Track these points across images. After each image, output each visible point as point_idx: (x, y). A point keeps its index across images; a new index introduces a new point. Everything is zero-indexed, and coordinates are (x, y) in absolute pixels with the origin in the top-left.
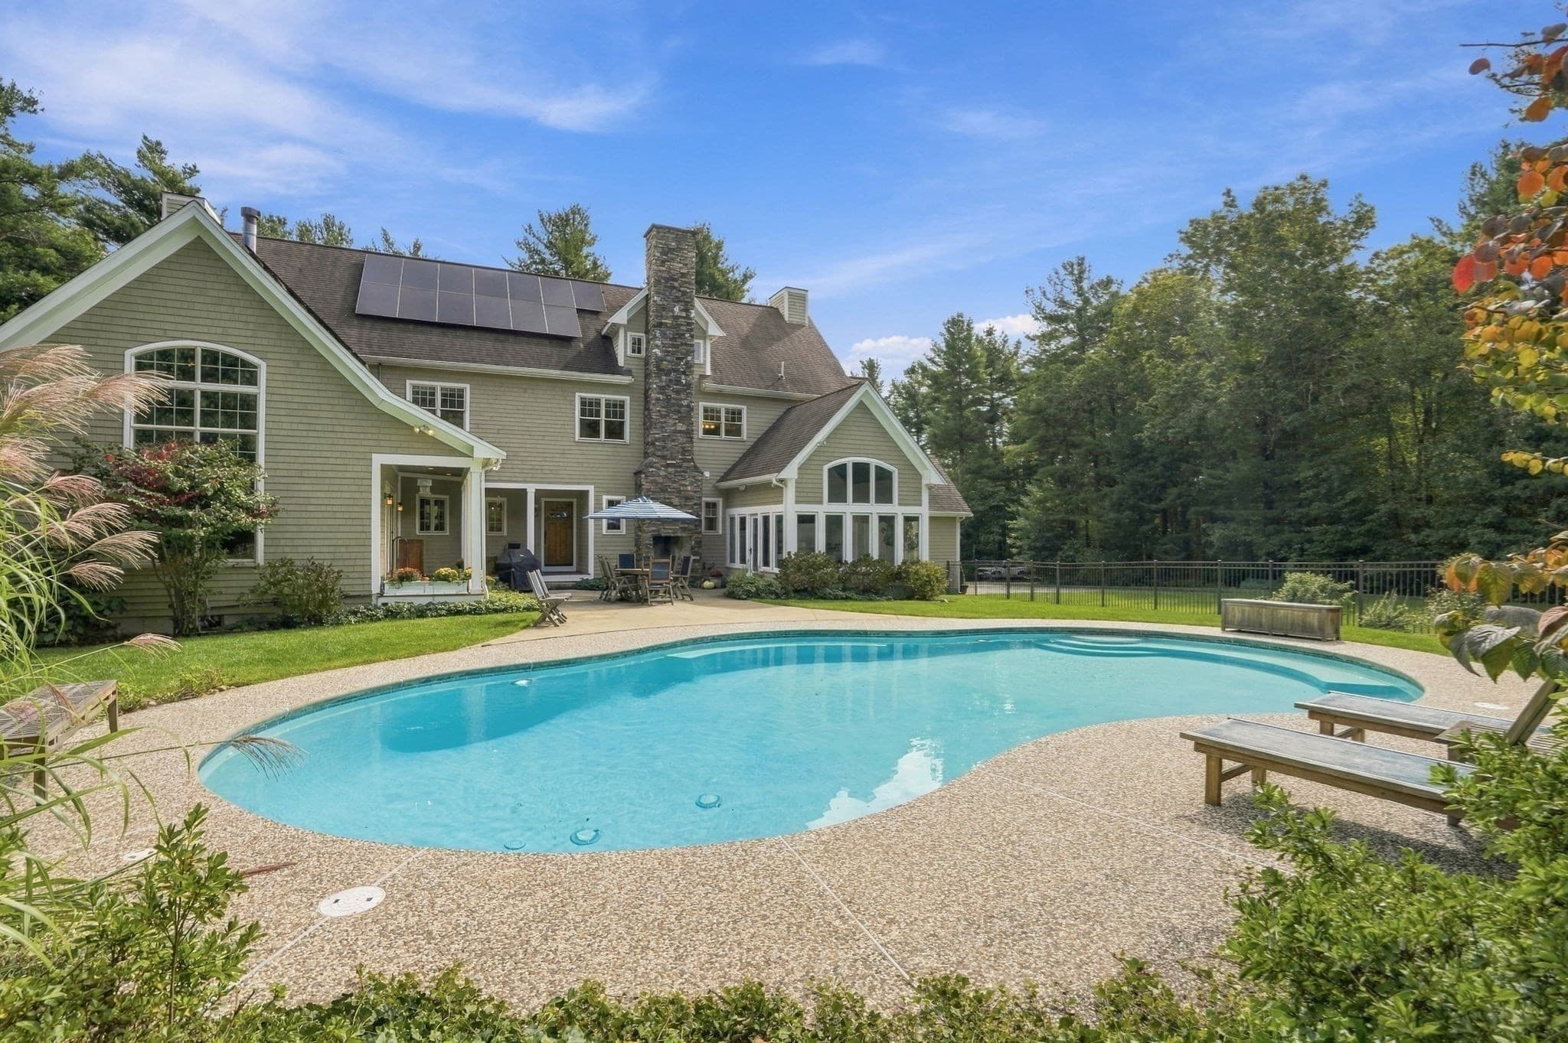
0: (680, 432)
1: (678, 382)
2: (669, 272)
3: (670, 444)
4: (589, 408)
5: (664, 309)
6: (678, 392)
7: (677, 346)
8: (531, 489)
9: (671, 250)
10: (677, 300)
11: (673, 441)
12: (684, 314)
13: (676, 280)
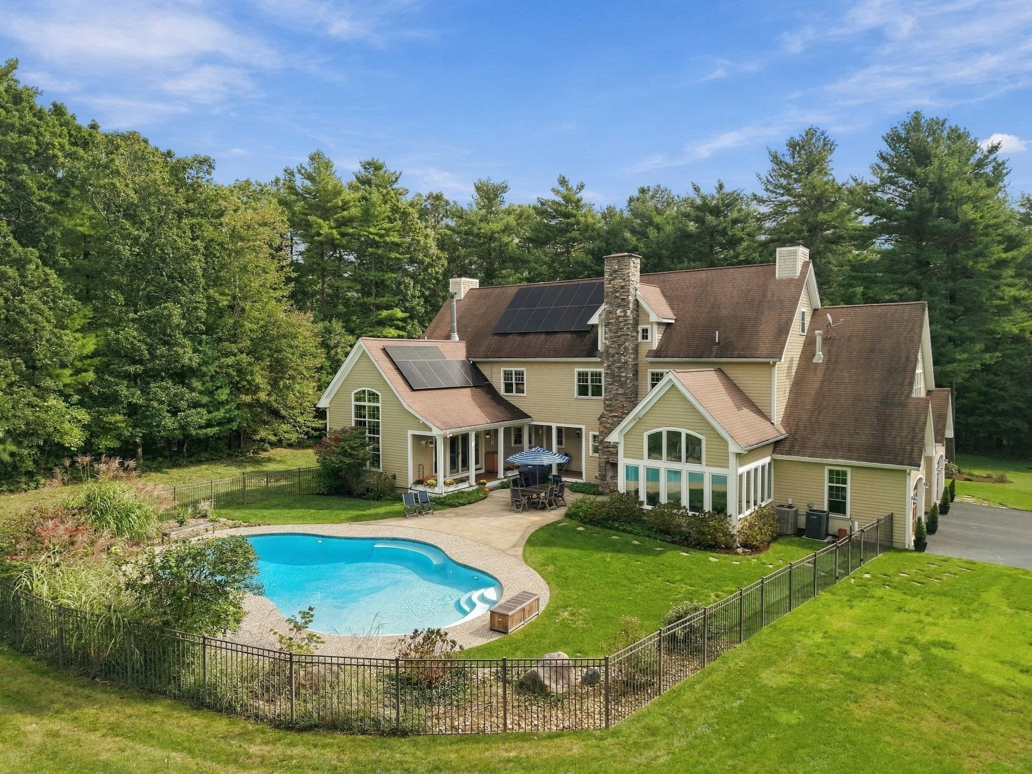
0: (621, 394)
1: (619, 361)
2: (613, 287)
3: (614, 402)
4: (582, 376)
5: (611, 313)
6: (619, 368)
7: (619, 337)
8: (554, 426)
9: (615, 271)
10: (619, 306)
11: (616, 400)
12: (623, 314)
13: (617, 292)
